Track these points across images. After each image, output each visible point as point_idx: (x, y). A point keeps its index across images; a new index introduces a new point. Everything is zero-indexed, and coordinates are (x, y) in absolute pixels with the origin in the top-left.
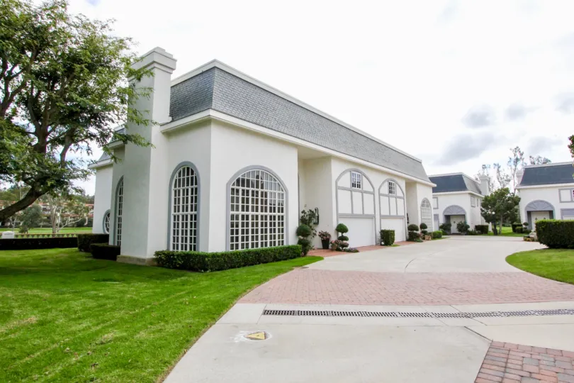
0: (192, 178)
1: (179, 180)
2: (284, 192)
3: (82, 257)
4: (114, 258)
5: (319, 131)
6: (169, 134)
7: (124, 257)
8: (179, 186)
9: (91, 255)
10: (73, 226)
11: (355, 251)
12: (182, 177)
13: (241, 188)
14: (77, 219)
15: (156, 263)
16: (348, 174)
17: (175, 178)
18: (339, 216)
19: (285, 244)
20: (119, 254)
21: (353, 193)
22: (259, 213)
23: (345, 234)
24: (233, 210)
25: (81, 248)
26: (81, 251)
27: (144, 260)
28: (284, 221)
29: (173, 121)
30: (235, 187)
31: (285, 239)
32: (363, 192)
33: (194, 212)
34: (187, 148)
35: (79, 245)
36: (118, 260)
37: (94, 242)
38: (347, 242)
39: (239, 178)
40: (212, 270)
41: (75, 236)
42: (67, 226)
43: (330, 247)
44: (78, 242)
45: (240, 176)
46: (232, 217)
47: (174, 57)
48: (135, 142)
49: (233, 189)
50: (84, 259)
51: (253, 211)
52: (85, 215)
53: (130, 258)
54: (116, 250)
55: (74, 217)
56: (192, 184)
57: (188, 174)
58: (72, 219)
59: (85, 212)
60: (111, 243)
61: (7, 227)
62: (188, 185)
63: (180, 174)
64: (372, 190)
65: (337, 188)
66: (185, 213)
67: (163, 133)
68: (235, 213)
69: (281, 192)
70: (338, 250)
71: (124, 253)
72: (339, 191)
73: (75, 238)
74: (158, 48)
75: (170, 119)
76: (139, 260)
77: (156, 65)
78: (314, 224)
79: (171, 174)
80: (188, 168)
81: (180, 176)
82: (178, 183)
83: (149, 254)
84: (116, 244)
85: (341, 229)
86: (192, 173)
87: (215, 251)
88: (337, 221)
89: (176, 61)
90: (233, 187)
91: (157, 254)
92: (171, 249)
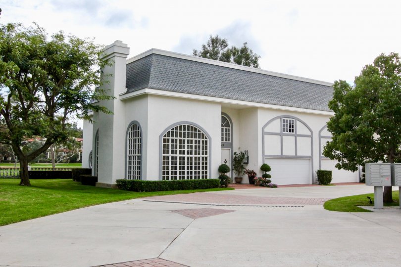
0: (138, 132)
1: (132, 132)
2: (208, 140)
3: (75, 184)
4: (94, 185)
5: (247, 86)
6: (125, 101)
7: (100, 184)
8: (131, 137)
9: (81, 183)
10: (67, 162)
11: (275, 186)
12: (133, 131)
13: (170, 138)
14: (71, 155)
15: (118, 188)
16: (279, 120)
17: (129, 131)
18: (265, 157)
19: (208, 178)
20: (97, 181)
21: (284, 137)
22: (186, 155)
23: (268, 173)
24: (164, 153)
25: (74, 179)
26: (74, 181)
27: (110, 185)
28: (208, 161)
29: (127, 93)
30: (166, 138)
31: (208, 175)
32: (296, 136)
33: (139, 155)
34: (136, 112)
35: (73, 176)
36: (96, 185)
37: (82, 174)
38: (270, 179)
39: (169, 132)
40: (146, 191)
41: (70, 170)
42: (61, 162)
43: (255, 183)
44: (73, 174)
45: (170, 130)
46: (164, 158)
47: (128, 46)
48: (103, 111)
49: (164, 140)
50: (76, 185)
51: (180, 153)
52: (77, 150)
53: (103, 184)
54: (96, 179)
55: (67, 153)
56: (138, 136)
57: (136, 130)
58: (66, 154)
59: (77, 147)
60: (93, 175)
61: (8, 162)
62: (136, 137)
63: (132, 128)
64: (309, 133)
65: (264, 133)
66: (135, 155)
67: (122, 101)
68: (166, 155)
69: (205, 140)
70: (261, 185)
71: (100, 181)
72: (266, 136)
73: (70, 172)
74: (117, 41)
75: (126, 89)
76: (108, 185)
77: (115, 54)
78: (244, 163)
79: (127, 129)
80: (136, 125)
81: (132, 130)
82: (131, 135)
83: (113, 182)
84: (96, 176)
85: (265, 168)
86: (138, 129)
87: (150, 180)
88: (263, 161)
89: (129, 48)
90: (165, 138)
91: (118, 181)
92: (127, 179)
